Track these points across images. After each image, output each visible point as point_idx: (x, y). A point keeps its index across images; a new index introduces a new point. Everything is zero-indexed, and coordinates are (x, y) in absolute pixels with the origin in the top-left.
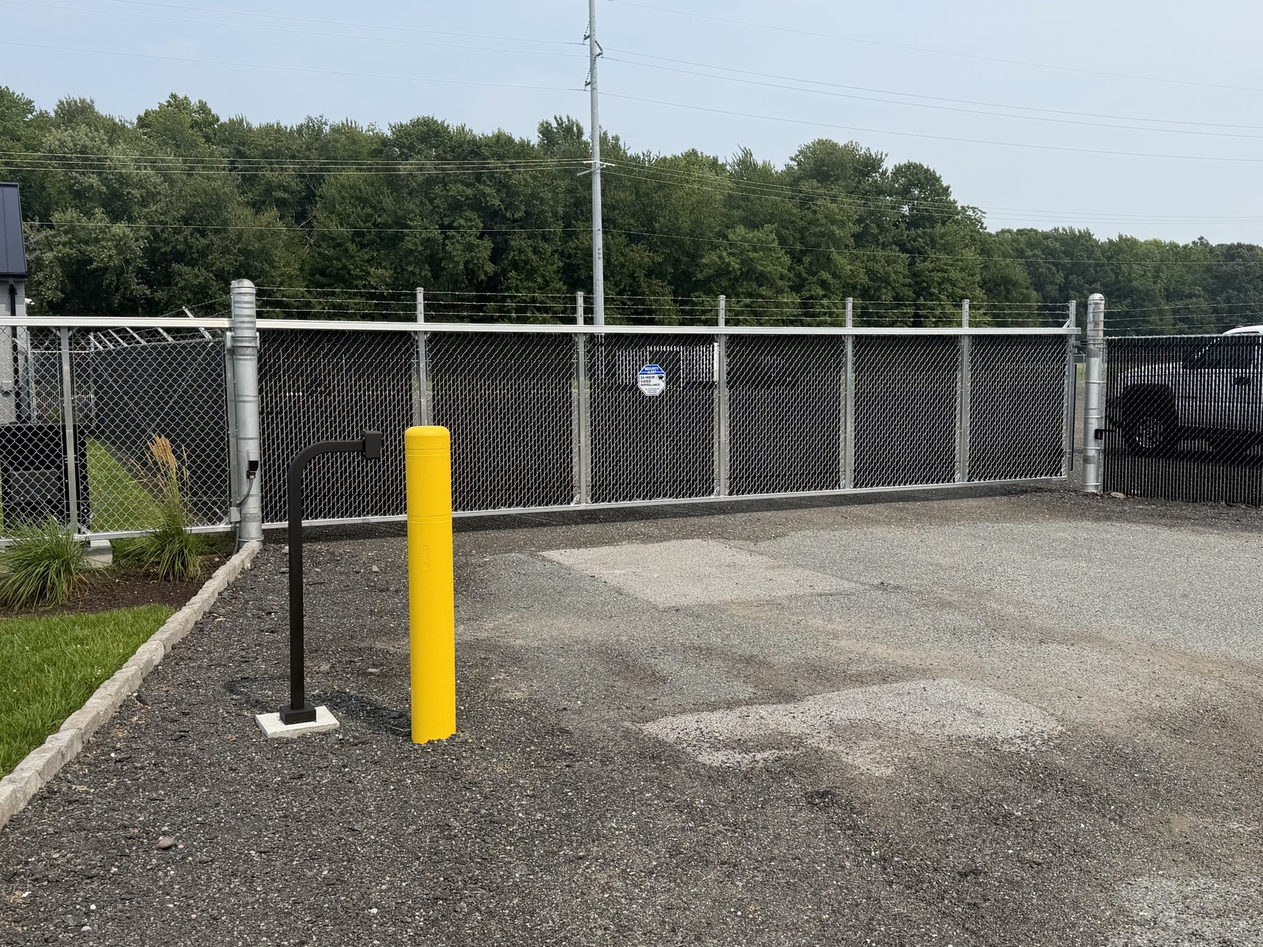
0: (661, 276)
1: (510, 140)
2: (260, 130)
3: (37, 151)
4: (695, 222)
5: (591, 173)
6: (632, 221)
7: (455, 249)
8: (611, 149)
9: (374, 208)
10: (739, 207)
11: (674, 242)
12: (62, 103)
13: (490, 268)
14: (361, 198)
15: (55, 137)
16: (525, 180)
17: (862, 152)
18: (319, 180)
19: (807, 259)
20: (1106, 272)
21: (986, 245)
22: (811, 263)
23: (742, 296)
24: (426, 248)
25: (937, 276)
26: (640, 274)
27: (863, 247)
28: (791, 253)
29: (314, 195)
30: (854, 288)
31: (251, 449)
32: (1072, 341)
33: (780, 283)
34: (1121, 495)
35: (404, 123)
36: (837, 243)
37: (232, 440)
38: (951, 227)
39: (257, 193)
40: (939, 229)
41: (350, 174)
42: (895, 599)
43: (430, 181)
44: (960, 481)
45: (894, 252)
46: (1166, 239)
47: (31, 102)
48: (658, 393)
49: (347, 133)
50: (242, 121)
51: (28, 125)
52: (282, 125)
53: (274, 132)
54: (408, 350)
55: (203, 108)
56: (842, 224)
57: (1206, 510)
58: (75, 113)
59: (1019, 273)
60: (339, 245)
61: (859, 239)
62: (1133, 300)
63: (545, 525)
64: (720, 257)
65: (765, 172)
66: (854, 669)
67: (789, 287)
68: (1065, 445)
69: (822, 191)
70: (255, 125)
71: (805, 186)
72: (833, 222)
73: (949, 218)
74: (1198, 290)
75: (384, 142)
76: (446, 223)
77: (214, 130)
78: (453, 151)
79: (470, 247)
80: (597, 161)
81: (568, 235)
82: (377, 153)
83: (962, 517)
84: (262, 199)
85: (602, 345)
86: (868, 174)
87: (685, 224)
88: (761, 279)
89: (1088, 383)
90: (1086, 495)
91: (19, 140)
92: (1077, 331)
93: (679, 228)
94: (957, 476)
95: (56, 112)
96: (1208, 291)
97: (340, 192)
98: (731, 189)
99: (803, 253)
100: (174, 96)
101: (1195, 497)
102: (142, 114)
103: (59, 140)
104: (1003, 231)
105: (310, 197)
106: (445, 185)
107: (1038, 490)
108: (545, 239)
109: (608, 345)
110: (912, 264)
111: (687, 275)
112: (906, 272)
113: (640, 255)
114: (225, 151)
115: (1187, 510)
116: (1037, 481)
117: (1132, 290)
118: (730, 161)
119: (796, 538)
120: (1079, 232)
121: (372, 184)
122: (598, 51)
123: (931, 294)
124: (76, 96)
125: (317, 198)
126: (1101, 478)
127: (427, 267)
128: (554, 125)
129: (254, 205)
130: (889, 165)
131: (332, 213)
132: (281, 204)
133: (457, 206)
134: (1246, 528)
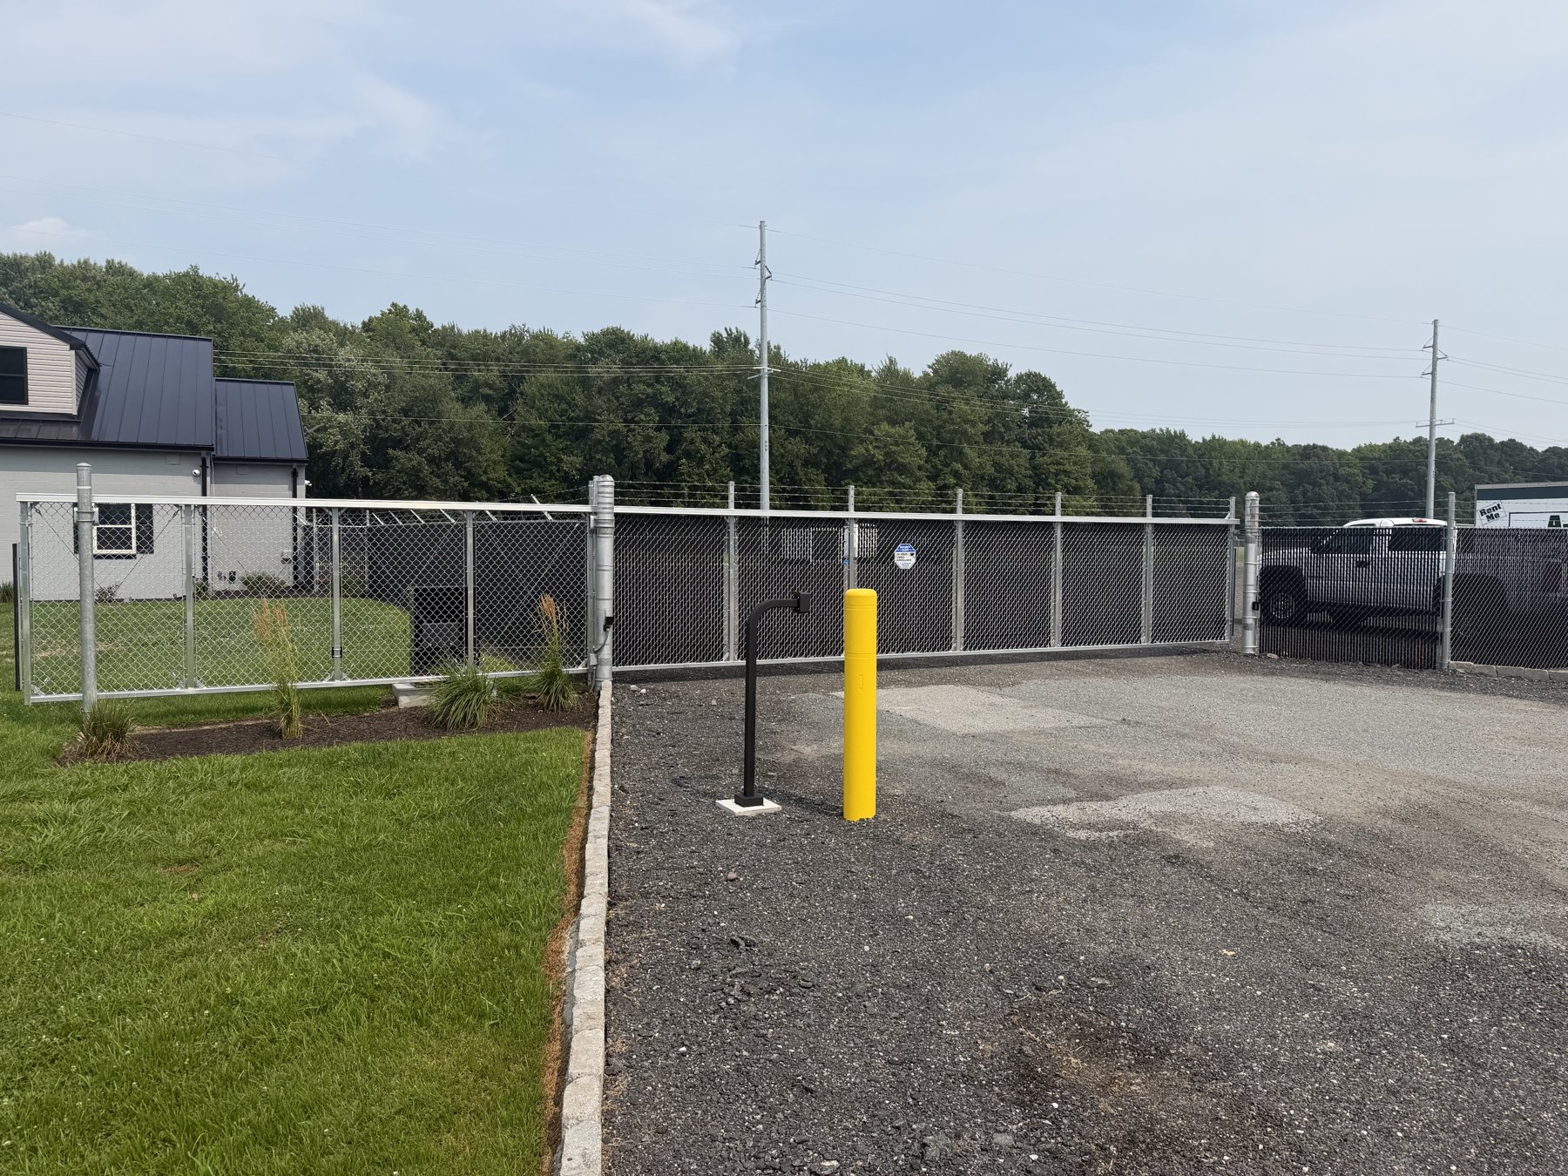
0: (816, 465)
1: (686, 347)
2: (469, 336)
3: (277, 351)
4: (847, 420)
5: (760, 378)
6: (791, 418)
7: (635, 441)
8: (776, 357)
9: (569, 404)
10: (883, 407)
11: (827, 436)
12: (297, 309)
13: (665, 457)
14: (557, 395)
15: (292, 339)
16: (699, 380)
17: (990, 363)
18: (521, 379)
19: (942, 453)
20: (1197, 468)
21: (1094, 443)
22: (945, 456)
23: (886, 484)
24: (612, 439)
25: (1052, 469)
26: (798, 463)
27: (991, 443)
28: (929, 449)
29: (515, 392)
30: (982, 478)
31: (607, 608)
32: (1233, 530)
33: (919, 473)
34: (1275, 656)
35: (595, 332)
36: (969, 440)
37: (590, 601)
38: (1066, 427)
39: (465, 389)
40: (1056, 429)
41: (547, 376)
42: (1141, 732)
43: (616, 381)
44: (1145, 642)
45: (1017, 448)
46: (1252, 440)
47: (273, 309)
48: (909, 567)
49: (545, 339)
50: (453, 327)
51: (271, 328)
52: (488, 332)
53: (480, 337)
54: (721, 530)
55: (419, 316)
56: (973, 424)
57: (1348, 668)
58: (308, 319)
59: (1122, 466)
60: (537, 435)
61: (988, 437)
62: (1221, 492)
63: (819, 672)
64: (867, 450)
65: (906, 378)
66: (1141, 779)
67: (927, 477)
68: (1227, 614)
69: (956, 394)
70: (465, 331)
71: (942, 390)
72: (966, 422)
73: (1064, 419)
74: (1277, 484)
75: (578, 348)
76: (629, 417)
77: (429, 334)
78: (637, 356)
79: (648, 439)
80: (765, 367)
81: (735, 429)
82: (572, 357)
83: (1154, 672)
84: (470, 395)
85: (766, 525)
86: (994, 381)
87: (837, 422)
88: (902, 469)
89: (1246, 564)
90: (1246, 656)
91: (262, 341)
92: (1237, 522)
93: (832, 425)
94: (1143, 638)
95: (292, 317)
96: (1286, 486)
97: (539, 390)
98: (876, 392)
99: (939, 448)
100: (394, 305)
101: (1336, 659)
102: (367, 320)
103: (297, 341)
104: (1107, 431)
105: (511, 394)
106: (629, 385)
107: (1204, 651)
108: (715, 432)
109: (772, 526)
110: (1033, 458)
111: (838, 465)
112: (1028, 466)
113: (798, 447)
114: (439, 353)
115: (1334, 668)
116: (1201, 644)
117: (1220, 483)
118: (876, 368)
119: (1029, 686)
120: (1175, 432)
121: (568, 384)
122: (767, 274)
123: (1049, 484)
124: (309, 304)
125: (518, 395)
126: (1258, 642)
127: (612, 455)
128: (725, 335)
129: (463, 401)
130: (1012, 374)
131: (532, 408)
132: (487, 399)
133: (638, 404)
134: (1387, 683)
